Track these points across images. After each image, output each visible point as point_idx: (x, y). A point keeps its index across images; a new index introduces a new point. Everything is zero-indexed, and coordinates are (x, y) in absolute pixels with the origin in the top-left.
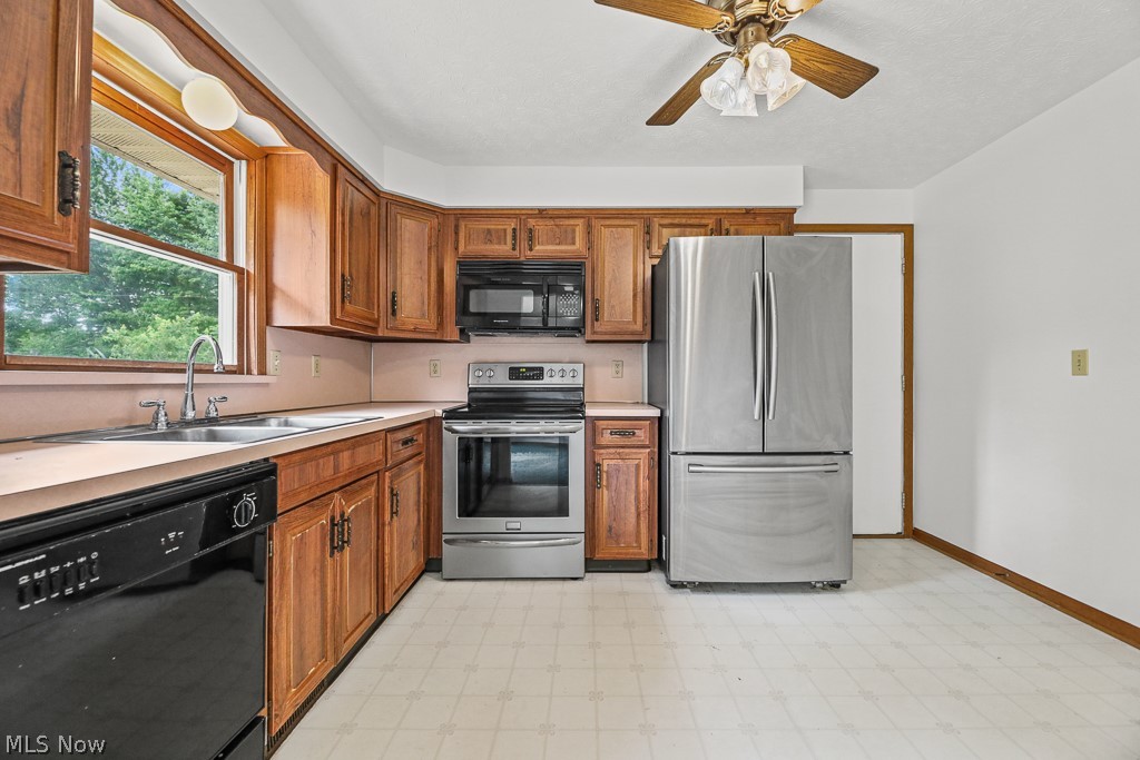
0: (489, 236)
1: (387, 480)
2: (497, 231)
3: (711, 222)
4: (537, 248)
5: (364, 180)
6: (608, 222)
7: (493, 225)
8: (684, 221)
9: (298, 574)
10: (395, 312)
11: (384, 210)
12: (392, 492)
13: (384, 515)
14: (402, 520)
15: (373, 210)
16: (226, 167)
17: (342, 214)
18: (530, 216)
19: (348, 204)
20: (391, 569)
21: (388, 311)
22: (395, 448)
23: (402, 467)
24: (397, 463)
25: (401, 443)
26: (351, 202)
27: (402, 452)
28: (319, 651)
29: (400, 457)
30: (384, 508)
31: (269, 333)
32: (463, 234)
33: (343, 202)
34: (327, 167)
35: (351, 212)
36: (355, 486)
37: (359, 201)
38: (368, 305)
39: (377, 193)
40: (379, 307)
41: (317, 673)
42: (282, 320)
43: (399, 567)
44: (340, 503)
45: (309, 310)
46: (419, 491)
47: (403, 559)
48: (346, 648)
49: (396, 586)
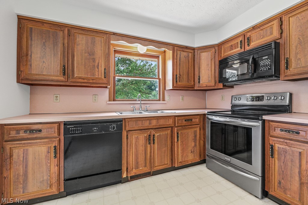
0: (232, 48)
1: (176, 130)
2: (234, 44)
4: (252, 44)
5: (187, 48)
7: (233, 43)
9: (136, 145)
10: (199, 82)
11: (196, 53)
12: (178, 133)
13: (174, 139)
14: (184, 142)
15: (190, 54)
16: (158, 57)
17: (176, 59)
18: (249, 32)
19: (178, 56)
20: (178, 155)
21: (198, 82)
22: (180, 122)
23: (184, 127)
24: (181, 126)
25: (184, 120)
26: (180, 55)
27: (184, 123)
28: (143, 165)
29: (183, 125)
30: (174, 137)
31: (166, 92)
32: (223, 51)
33: (177, 56)
34: (171, 49)
35: (180, 58)
36: (160, 129)
37: (184, 54)
38: (188, 81)
39: (193, 49)
40: (194, 81)
41: (143, 169)
42: (167, 89)
43: (182, 156)
44: (153, 132)
45: (169, 86)
46: (195, 136)
47: (185, 154)
48: (156, 169)
49: (180, 160)
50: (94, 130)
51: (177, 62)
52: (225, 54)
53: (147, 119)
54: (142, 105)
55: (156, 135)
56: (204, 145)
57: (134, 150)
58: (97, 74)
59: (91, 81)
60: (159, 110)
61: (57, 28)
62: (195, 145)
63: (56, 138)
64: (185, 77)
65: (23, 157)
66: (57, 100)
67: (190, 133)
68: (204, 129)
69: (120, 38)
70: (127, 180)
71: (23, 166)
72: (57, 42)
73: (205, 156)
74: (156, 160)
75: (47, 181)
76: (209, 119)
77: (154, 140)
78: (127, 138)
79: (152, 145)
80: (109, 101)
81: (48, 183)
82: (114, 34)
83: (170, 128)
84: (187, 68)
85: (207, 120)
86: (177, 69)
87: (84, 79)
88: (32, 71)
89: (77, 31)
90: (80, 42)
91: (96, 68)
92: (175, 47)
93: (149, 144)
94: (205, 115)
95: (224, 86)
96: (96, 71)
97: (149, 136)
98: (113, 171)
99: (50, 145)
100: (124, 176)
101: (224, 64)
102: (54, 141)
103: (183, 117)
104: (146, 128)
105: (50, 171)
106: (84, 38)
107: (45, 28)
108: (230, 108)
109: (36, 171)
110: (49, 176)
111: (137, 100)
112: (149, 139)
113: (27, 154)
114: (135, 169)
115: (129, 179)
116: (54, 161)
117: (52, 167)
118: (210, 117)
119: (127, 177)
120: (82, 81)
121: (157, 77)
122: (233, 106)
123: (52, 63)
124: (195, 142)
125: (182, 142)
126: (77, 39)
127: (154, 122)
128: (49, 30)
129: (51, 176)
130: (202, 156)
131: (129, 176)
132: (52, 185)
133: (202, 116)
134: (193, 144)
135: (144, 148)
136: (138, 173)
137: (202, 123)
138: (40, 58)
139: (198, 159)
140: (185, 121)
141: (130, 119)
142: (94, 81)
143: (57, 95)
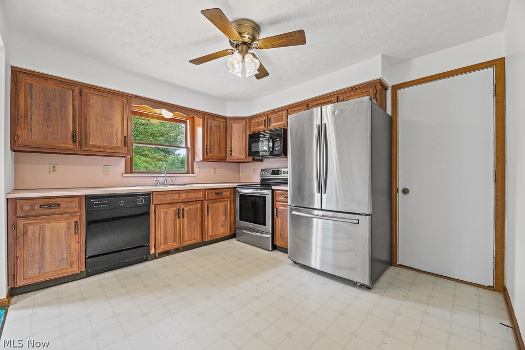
0: (259, 124)
1: (206, 204)
2: (260, 121)
3: (334, 99)
4: (272, 125)
5: (218, 116)
6: (293, 110)
8: (322, 101)
9: (164, 219)
10: (231, 154)
11: (228, 122)
12: (208, 207)
13: (205, 213)
14: (214, 216)
15: (222, 124)
16: (185, 122)
17: (207, 129)
18: (270, 113)
19: (209, 125)
20: (208, 229)
21: (229, 154)
22: (210, 195)
23: (214, 201)
24: (211, 199)
25: (214, 194)
26: (211, 124)
27: (215, 196)
28: (173, 240)
29: (213, 198)
30: (205, 211)
31: (195, 163)
32: (252, 125)
33: (207, 125)
34: (201, 117)
35: (211, 127)
36: (190, 203)
37: (215, 123)
38: (219, 153)
39: (225, 118)
40: (226, 153)
41: (172, 245)
42: (196, 160)
43: (212, 230)
44: (182, 206)
45: (199, 156)
46: (226, 210)
47: (215, 228)
48: (186, 244)
49: (210, 235)
50: (121, 203)
51: (207, 132)
52: (254, 129)
53: (176, 192)
54: (167, 178)
55: (186, 209)
56: (235, 219)
57: (162, 225)
58: (115, 141)
59: (108, 151)
60: (187, 184)
61: (64, 86)
62: (226, 218)
63: (77, 213)
64: (216, 148)
65: (39, 234)
66: (54, 171)
67: (220, 206)
68: (234, 203)
69: (143, 102)
70: (154, 257)
71: (39, 243)
72: (65, 103)
73: (235, 230)
74: (186, 235)
75: (67, 259)
76: (239, 192)
77: (183, 214)
78: (155, 213)
79: (181, 219)
80: (125, 173)
81: (68, 261)
82: (136, 97)
83: (200, 202)
84: (219, 139)
85: (237, 193)
86: (207, 139)
87: (99, 148)
88: (33, 136)
89: (91, 91)
90: (94, 104)
91: (115, 136)
92: (205, 115)
93: (178, 218)
94: (235, 188)
95: (253, 159)
96: (114, 139)
97: (178, 209)
98: (140, 247)
99: (70, 221)
100: (152, 252)
101: (254, 138)
102: (75, 216)
103: (213, 191)
104: (175, 201)
105: (70, 248)
106: (100, 100)
107: (50, 85)
108: (259, 182)
109: (54, 249)
110: (69, 254)
111: (163, 172)
112: (178, 213)
113: (44, 231)
114: (164, 244)
115: (157, 256)
116: (75, 238)
117: (72, 244)
118: (239, 190)
119: (155, 253)
120: (97, 150)
121: (184, 146)
122: (262, 180)
123: (59, 127)
124: (226, 216)
125: (212, 216)
126: (91, 101)
127: (184, 196)
128: (55, 89)
129: (72, 254)
130: (233, 229)
131: (157, 251)
132: (73, 263)
133: (232, 190)
134: (224, 218)
135: (173, 222)
136: (167, 249)
137: (232, 196)
138: (43, 121)
139: (228, 233)
140: (216, 194)
141: (159, 193)
142: (112, 151)
143: (54, 165)
